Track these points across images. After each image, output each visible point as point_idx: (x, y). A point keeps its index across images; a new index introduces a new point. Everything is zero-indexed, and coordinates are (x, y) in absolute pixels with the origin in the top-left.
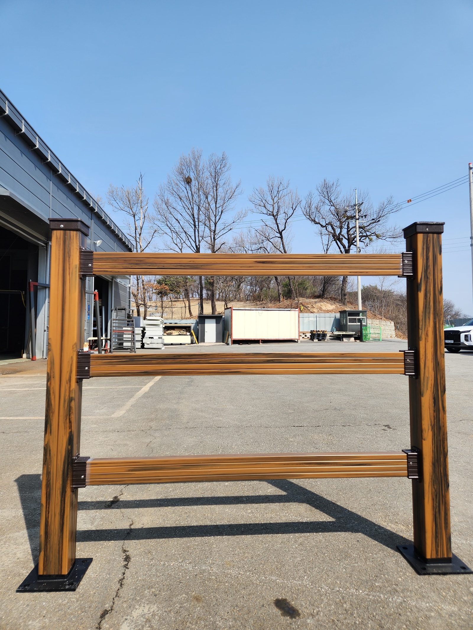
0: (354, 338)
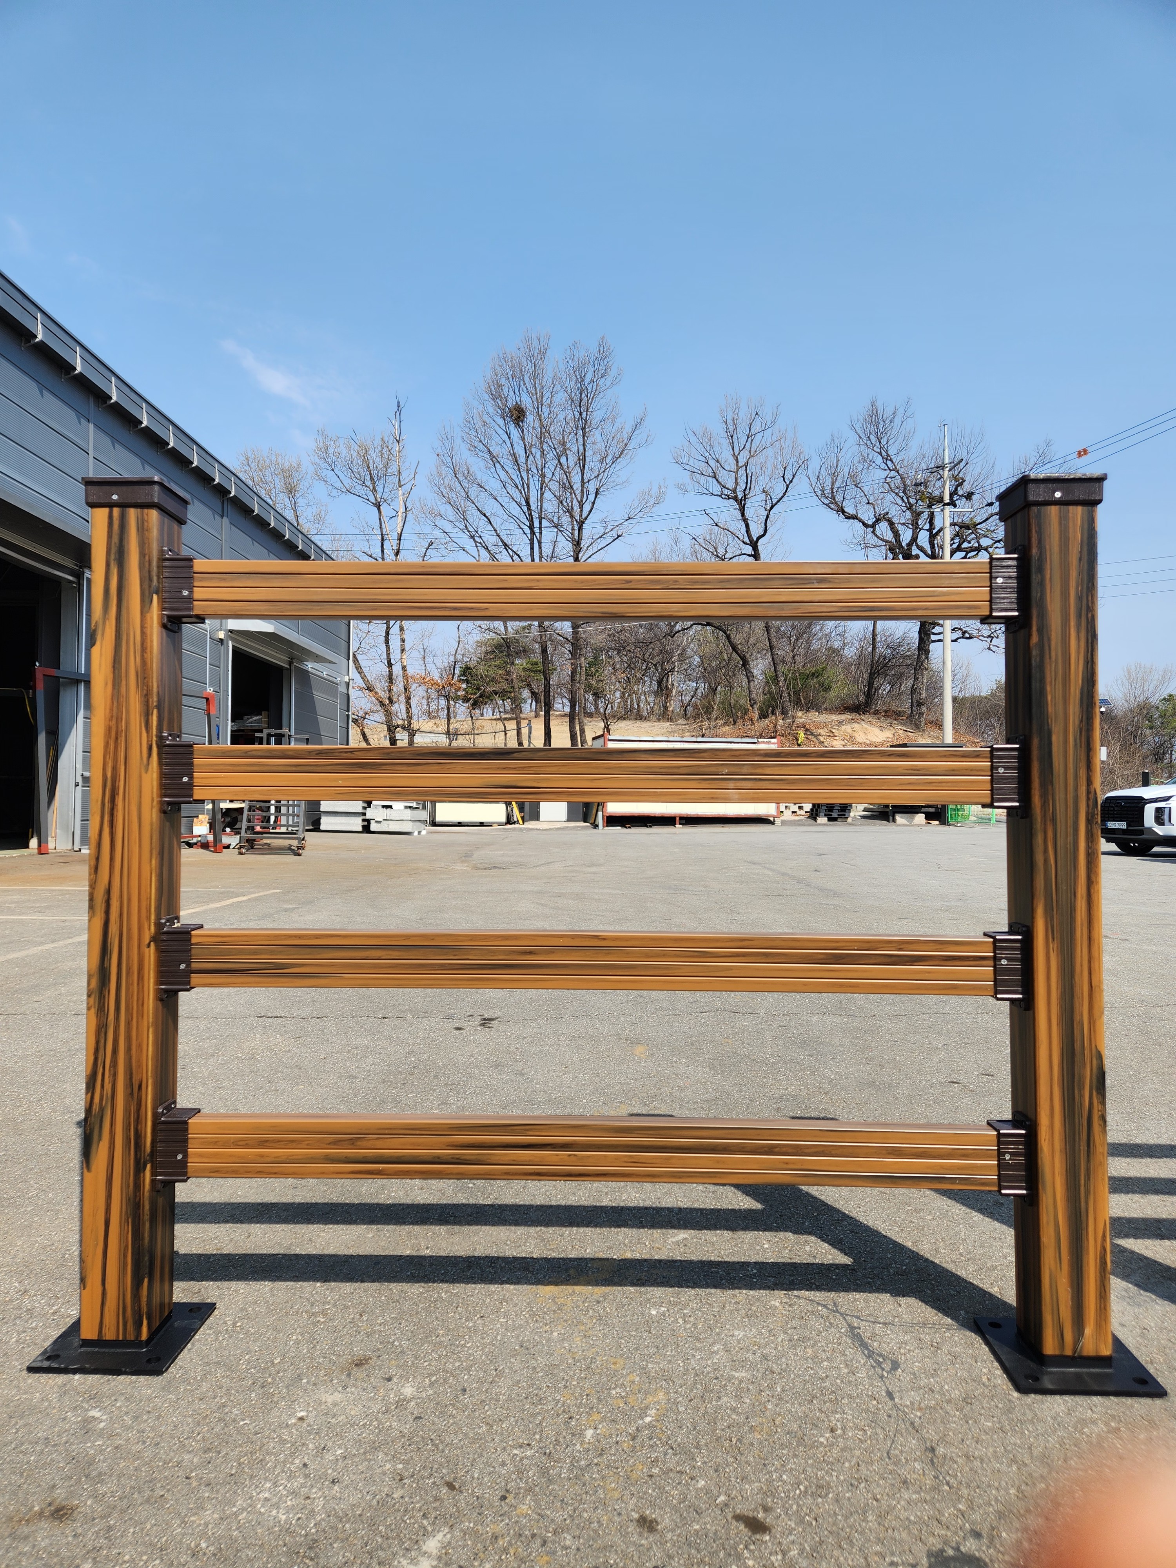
0: (923, 815)
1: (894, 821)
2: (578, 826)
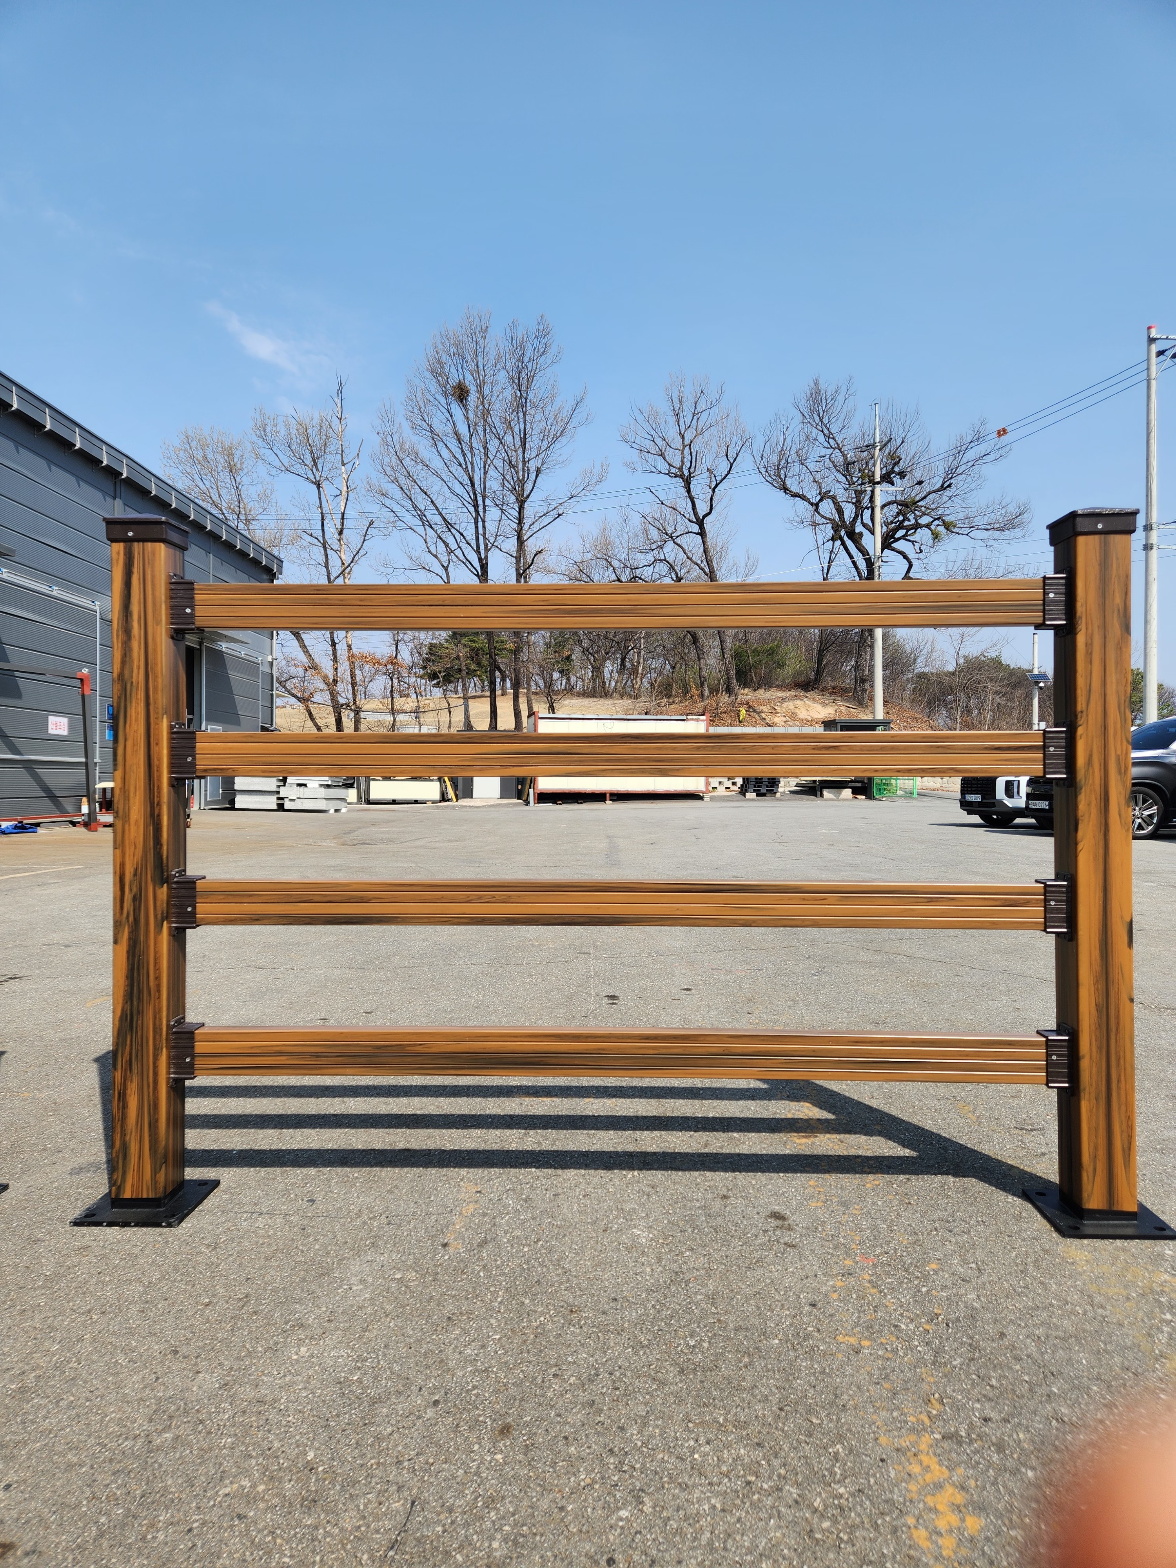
0: (850, 790)
2: (511, 804)
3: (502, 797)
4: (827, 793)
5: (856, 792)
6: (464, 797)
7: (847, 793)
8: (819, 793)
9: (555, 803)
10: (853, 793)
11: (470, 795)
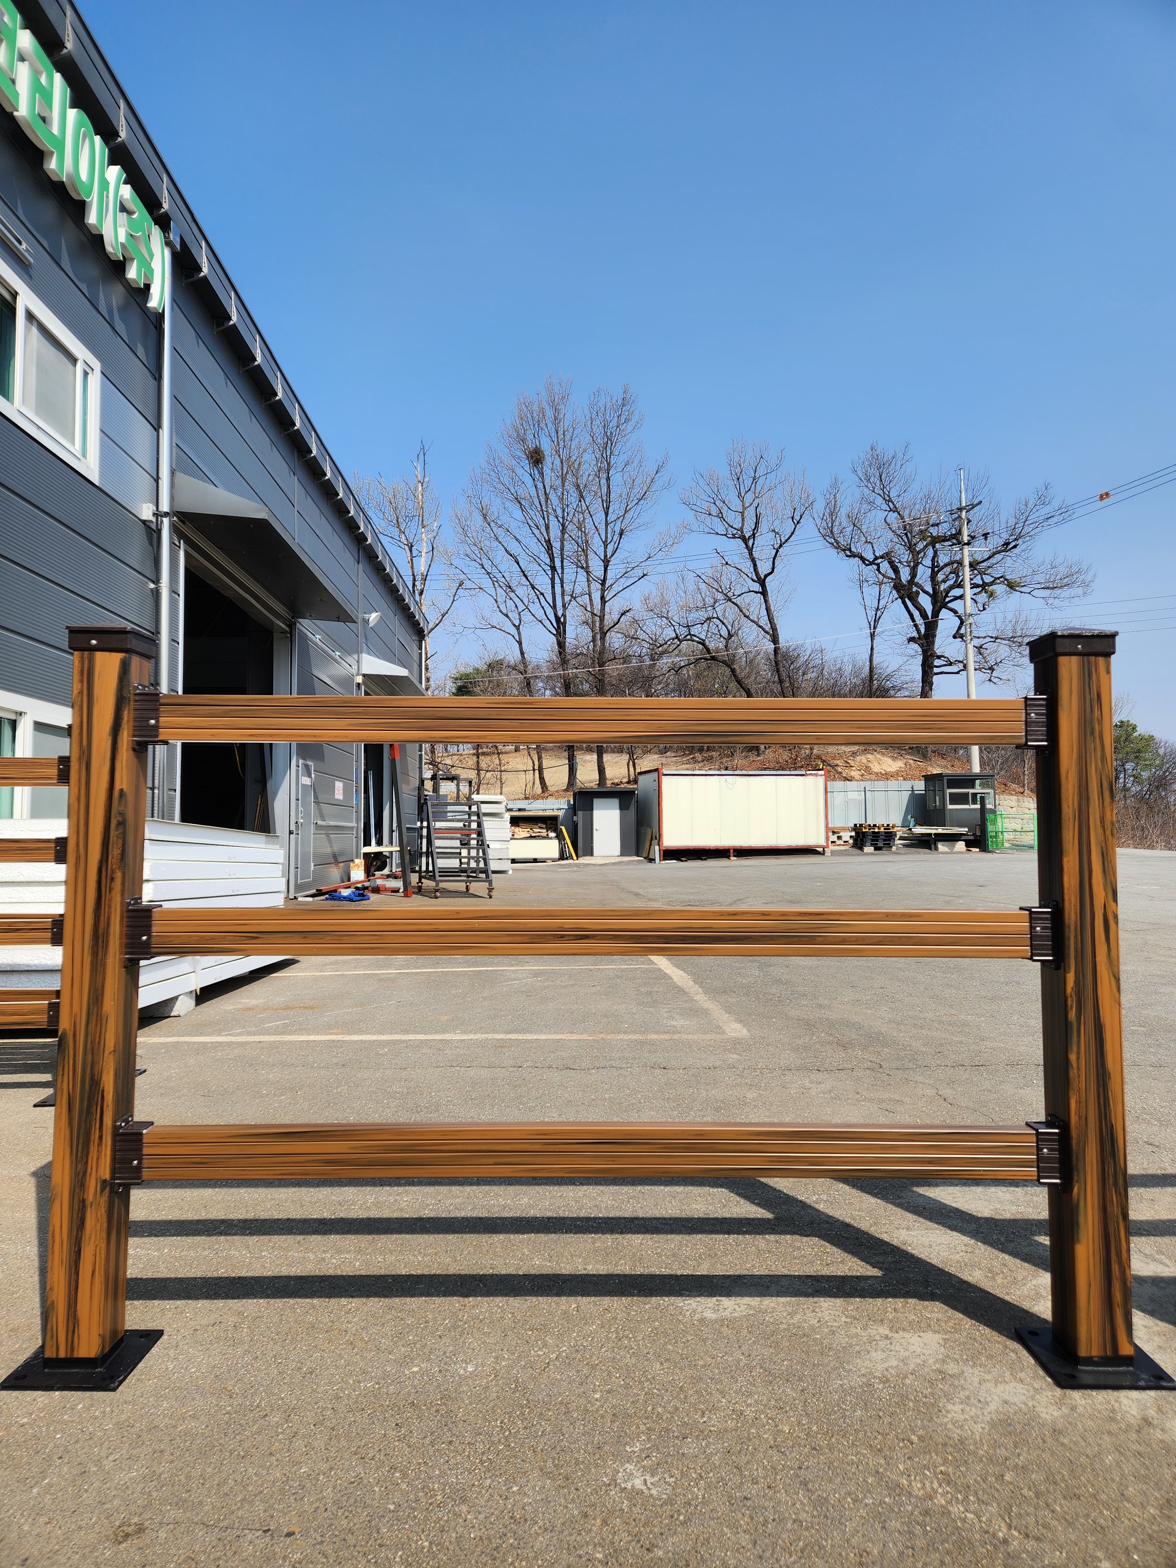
0: (963, 843)
1: (936, 849)
2: (633, 861)
3: (622, 855)
4: (941, 847)
5: (969, 844)
6: (584, 855)
7: (961, 846)
8: (933, 846)
9: (678, 859)
10: (966, 846)
11: (591, 854)
